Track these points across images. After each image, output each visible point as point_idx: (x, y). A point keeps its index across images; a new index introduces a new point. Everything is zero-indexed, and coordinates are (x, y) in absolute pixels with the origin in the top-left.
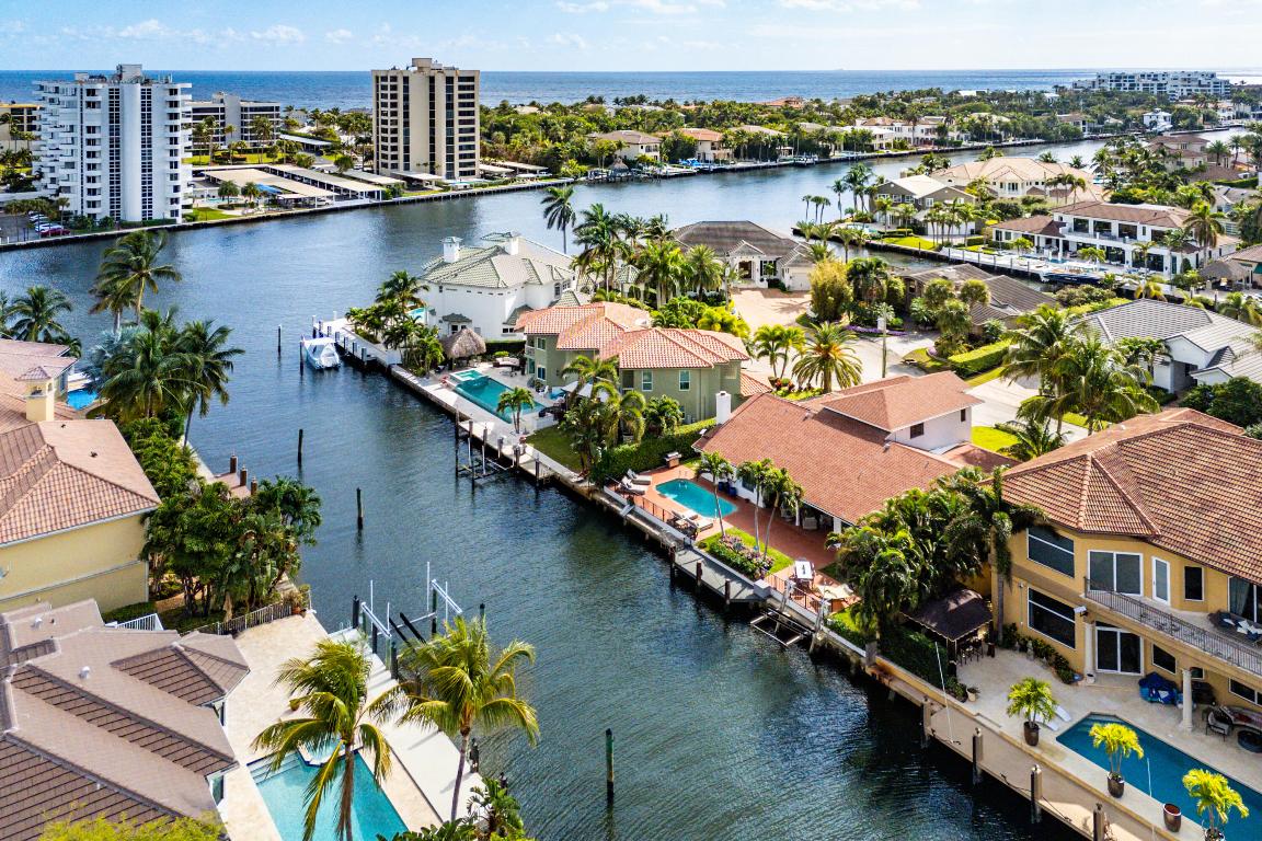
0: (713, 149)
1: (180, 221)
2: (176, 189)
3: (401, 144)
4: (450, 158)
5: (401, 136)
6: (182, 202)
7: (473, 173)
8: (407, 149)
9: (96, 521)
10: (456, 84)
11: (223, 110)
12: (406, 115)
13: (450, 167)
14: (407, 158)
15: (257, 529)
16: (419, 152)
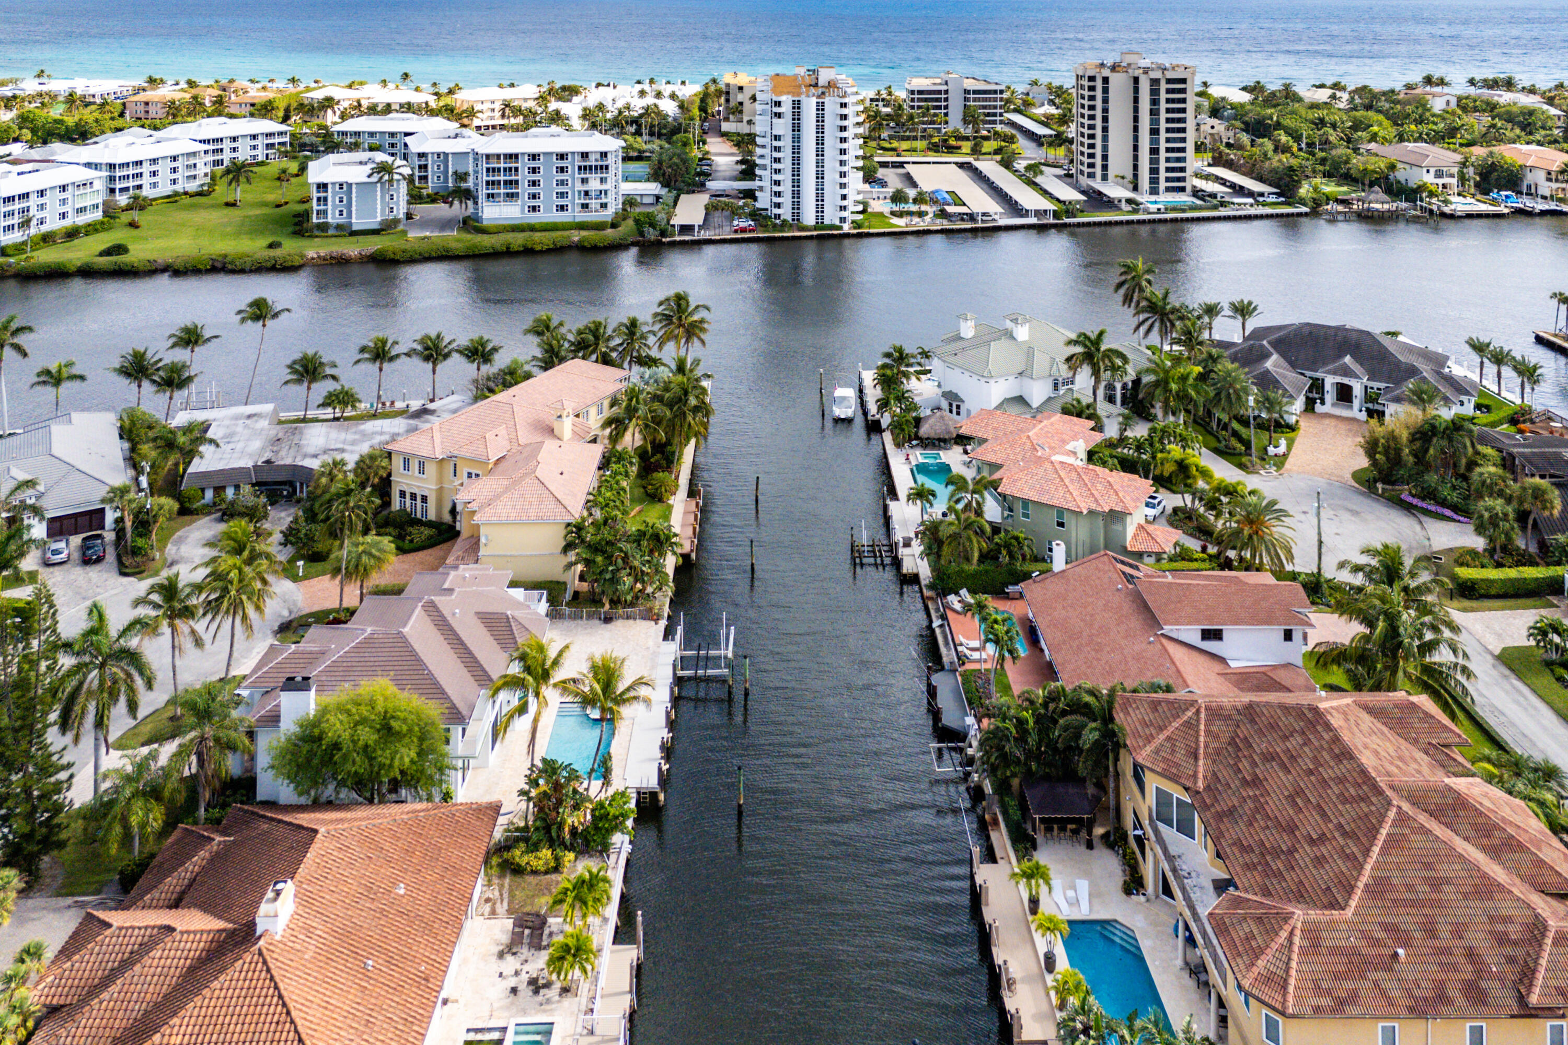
0: (1549, 180)
1: (846, 228)
2: (844, 197)
3: (1098, 151)
4: (1154, 171)
5: (1098, 142)
6: (852, 208)
7: (1183, 189)
8: (1105, 158)
9: (540, 522)
10: (1163, 86)
11: (946, 92)
12: (1105, 119)
13: (1154, 181)
14: (1105, 167)
15: (626, 554)
16: (1119, 161)
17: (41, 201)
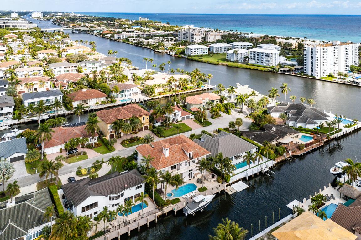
17: (197, 50)
